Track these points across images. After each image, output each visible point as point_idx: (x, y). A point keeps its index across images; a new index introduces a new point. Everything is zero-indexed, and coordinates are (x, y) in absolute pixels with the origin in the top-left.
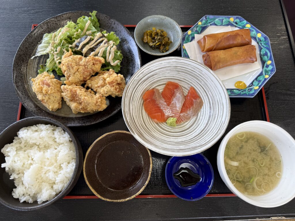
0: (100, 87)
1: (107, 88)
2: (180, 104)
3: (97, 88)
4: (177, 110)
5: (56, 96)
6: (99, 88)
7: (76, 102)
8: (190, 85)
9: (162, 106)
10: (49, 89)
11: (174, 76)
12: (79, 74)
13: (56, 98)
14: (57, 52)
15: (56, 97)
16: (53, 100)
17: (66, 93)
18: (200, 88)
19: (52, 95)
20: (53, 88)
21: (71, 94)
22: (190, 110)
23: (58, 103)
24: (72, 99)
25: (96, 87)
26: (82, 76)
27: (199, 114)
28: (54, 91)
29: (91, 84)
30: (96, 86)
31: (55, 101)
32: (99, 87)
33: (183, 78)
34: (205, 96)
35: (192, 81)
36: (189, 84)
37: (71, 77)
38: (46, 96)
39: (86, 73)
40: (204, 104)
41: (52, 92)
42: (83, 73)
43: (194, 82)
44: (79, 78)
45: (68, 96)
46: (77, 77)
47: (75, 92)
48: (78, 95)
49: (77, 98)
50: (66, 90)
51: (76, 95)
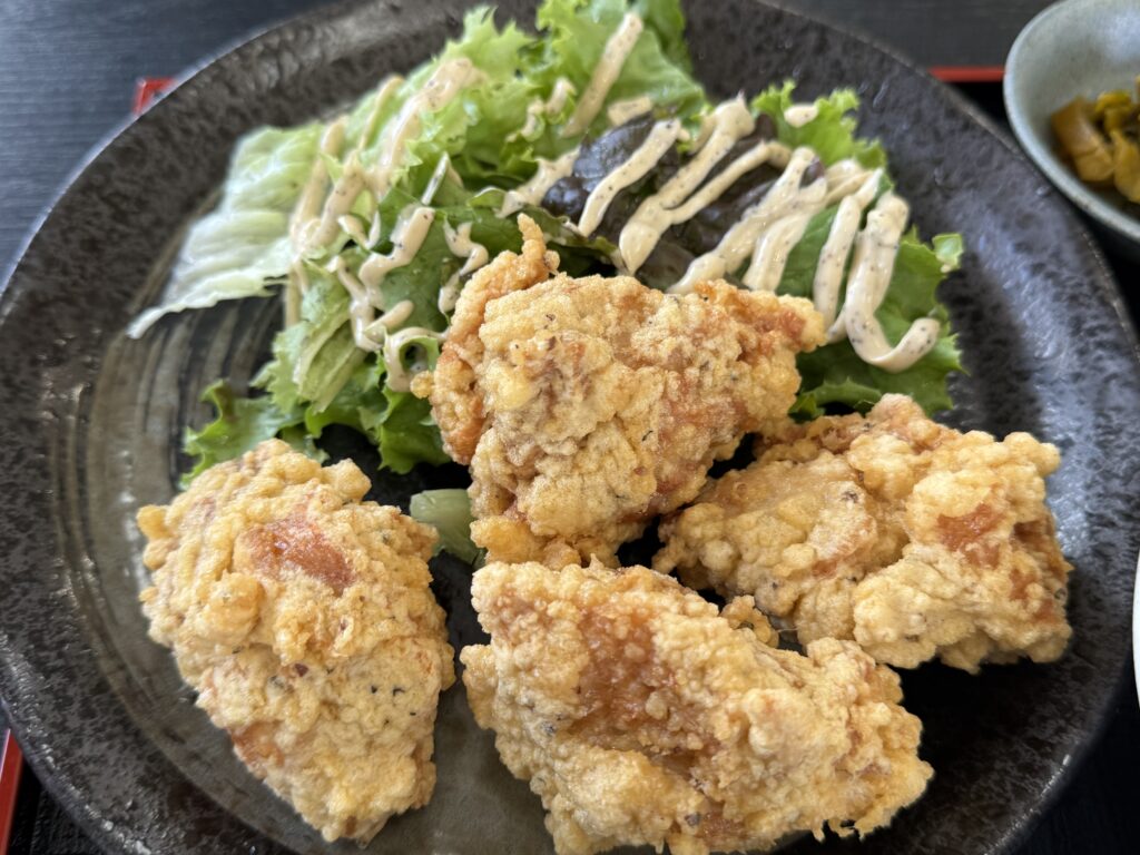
0: (843, 570)
1: (931, 575)
3: (807, 584)
5: (405, 682)
7: (637, 746)
10: (338, 604)
12: (625, 446)
13: (400, 698)
14: (397, 258)
15: (396, 691)
16: (372, 721)
17: (532, 648)
19: (363, 675)
20: (382, 600)
21: (582, 660)
24: (583, 713)
25: (798, 575)
26: (648, 461)
28: (384, 627)
29: (724, 538)
31: (390, 736)
32: (822, 568)
37: (538, 482)
38: (298, 683)
39: (689, 430)
42: (664, 436)
44: (623, 488)
45: (548, 680)
46: (599, 479)
47: (630, 633)
48: (665, 664)
49: (654, 696)
50: (533, 617)
51: (646, 662)
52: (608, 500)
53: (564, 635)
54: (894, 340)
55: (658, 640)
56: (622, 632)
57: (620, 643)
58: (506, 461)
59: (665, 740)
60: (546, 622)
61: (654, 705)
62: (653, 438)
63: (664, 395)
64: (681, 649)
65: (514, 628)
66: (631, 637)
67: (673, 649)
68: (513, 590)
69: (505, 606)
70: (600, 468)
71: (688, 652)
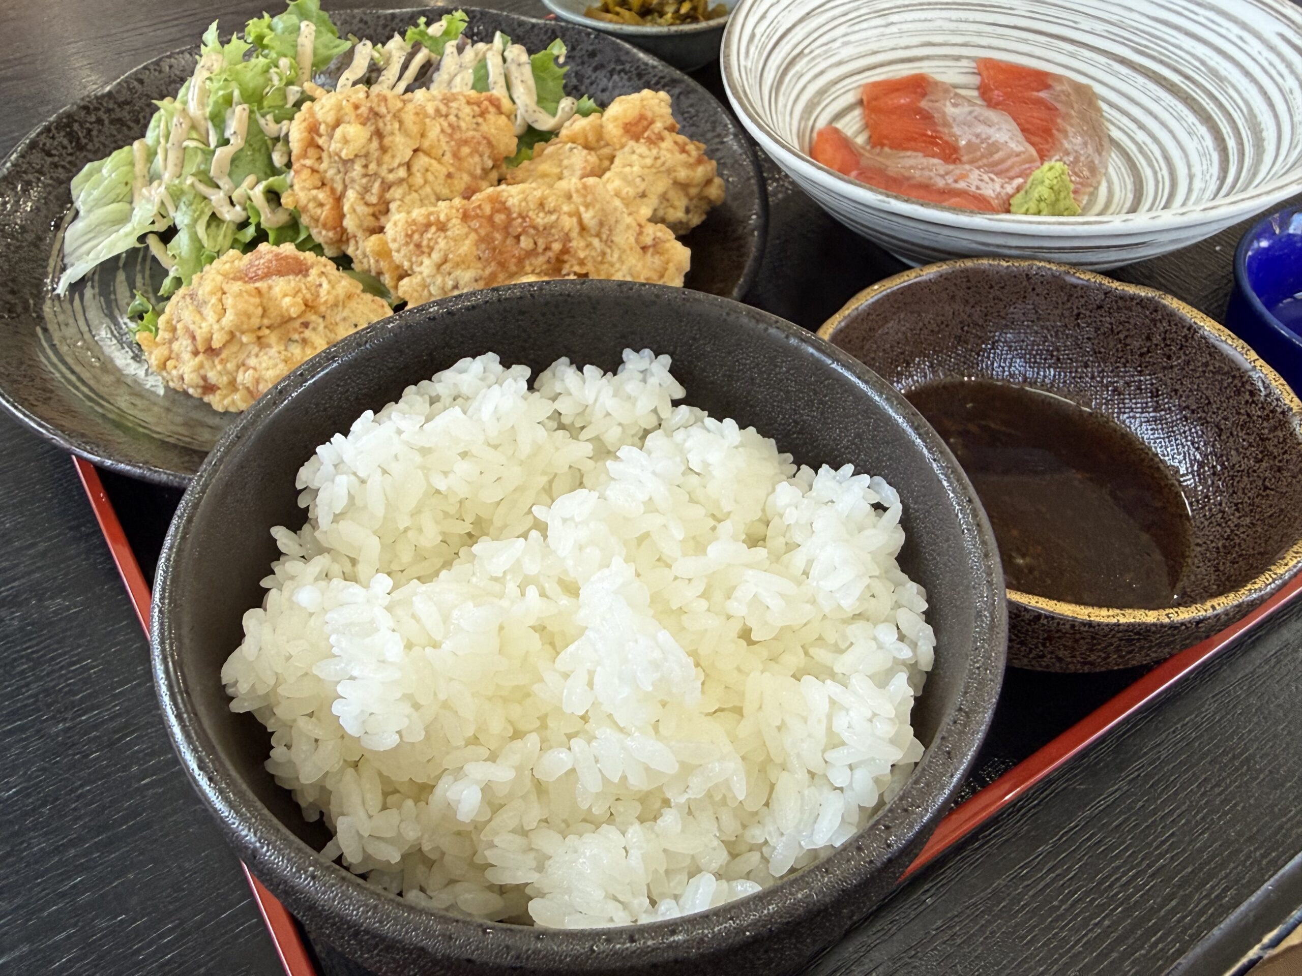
1: (635, 158)
2: (1005, 126)
4: (1018, 155)
8: (968, 58)
9: (932, 174)
11: (874, 46)
12: (434, 163)
17: (441, 247)
18: (1025, 41)
22: (1065, 133)
26: (452, 168)
27: (1115, 134)
33: (915, 41)
34: (1072, 55)
35: (962, 33)
36: (958, 58)
37: (393, 209)
38: (308, 333)
40: (1098, 89)
42: (454, 154)
43: (979, 34)
45: (459, 255)
46: (428, 189)
47: (492, 208)
48: (520, 215)
49: (522, 238)
50: (433, 229)
51: (510, 220)
53: (456, 228)
54: (554, 115)
55: (510, 203)
56: (488, 210)
57: (490, 219)
59: (541, 259)
60: (442, 227)
61: (525, 243)
62: (448, 155)
63: (443, 131)
64: (525, 199)
65: (425, 243)
66: (495, 211)
67: (520, 202)
68: (414, 220)
69: (413, 232)
70: (426, 182)
71: (530, 198)
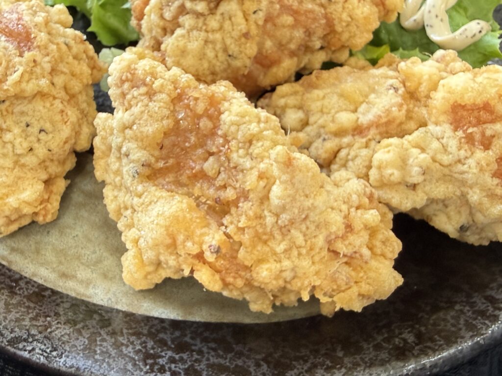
1: (435, 145)
3: (346, 140)
5: (48, 126)
6: (361, 141)
10: (17, 59)
12: (240, 14)
13: (43, 136)
15: (41, 131)
16: (21, 146)
17: (136, 110)
19: (22, 113)
21: (167, 123)
23: (44, 177)
24: (161, 164)
25: (340, 133)
26: (254, 31)
29: (300, 108)
30: (345, 118)
31: (31, 160)
37: (179, 32)
41: (30, 87)
42: (269, 19)
44: (233, 48)
46: (218, 36)
47: (206, 110)
48: (225, 136)
49: (211, 159)
50: (143, 90)
51: (213, 134)
52: (222, 56)
53: (159, 105)
54: (454, 28)
55: (224, 117)
56: (200, 107)
57: (199, 117)
58: (162, 17)
59: (212, 192)
60: (151, 94)
61: (210, 166)
62: (261, 15)
64: (238, 125)
65: (129, 97)
66: (206, 114)
67: (232, 124)
69: (127, 80)
70: (221, 28)
71: (243, 127)
